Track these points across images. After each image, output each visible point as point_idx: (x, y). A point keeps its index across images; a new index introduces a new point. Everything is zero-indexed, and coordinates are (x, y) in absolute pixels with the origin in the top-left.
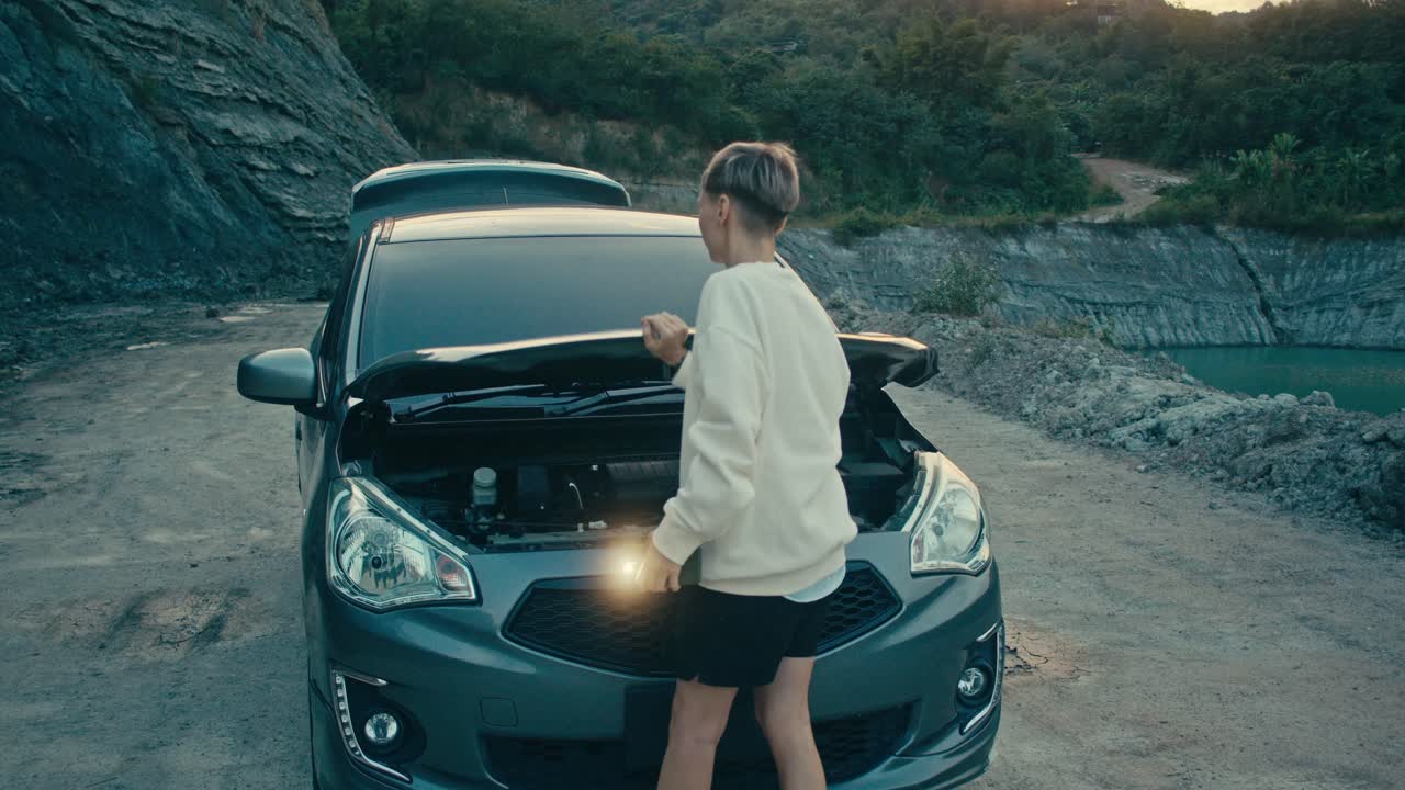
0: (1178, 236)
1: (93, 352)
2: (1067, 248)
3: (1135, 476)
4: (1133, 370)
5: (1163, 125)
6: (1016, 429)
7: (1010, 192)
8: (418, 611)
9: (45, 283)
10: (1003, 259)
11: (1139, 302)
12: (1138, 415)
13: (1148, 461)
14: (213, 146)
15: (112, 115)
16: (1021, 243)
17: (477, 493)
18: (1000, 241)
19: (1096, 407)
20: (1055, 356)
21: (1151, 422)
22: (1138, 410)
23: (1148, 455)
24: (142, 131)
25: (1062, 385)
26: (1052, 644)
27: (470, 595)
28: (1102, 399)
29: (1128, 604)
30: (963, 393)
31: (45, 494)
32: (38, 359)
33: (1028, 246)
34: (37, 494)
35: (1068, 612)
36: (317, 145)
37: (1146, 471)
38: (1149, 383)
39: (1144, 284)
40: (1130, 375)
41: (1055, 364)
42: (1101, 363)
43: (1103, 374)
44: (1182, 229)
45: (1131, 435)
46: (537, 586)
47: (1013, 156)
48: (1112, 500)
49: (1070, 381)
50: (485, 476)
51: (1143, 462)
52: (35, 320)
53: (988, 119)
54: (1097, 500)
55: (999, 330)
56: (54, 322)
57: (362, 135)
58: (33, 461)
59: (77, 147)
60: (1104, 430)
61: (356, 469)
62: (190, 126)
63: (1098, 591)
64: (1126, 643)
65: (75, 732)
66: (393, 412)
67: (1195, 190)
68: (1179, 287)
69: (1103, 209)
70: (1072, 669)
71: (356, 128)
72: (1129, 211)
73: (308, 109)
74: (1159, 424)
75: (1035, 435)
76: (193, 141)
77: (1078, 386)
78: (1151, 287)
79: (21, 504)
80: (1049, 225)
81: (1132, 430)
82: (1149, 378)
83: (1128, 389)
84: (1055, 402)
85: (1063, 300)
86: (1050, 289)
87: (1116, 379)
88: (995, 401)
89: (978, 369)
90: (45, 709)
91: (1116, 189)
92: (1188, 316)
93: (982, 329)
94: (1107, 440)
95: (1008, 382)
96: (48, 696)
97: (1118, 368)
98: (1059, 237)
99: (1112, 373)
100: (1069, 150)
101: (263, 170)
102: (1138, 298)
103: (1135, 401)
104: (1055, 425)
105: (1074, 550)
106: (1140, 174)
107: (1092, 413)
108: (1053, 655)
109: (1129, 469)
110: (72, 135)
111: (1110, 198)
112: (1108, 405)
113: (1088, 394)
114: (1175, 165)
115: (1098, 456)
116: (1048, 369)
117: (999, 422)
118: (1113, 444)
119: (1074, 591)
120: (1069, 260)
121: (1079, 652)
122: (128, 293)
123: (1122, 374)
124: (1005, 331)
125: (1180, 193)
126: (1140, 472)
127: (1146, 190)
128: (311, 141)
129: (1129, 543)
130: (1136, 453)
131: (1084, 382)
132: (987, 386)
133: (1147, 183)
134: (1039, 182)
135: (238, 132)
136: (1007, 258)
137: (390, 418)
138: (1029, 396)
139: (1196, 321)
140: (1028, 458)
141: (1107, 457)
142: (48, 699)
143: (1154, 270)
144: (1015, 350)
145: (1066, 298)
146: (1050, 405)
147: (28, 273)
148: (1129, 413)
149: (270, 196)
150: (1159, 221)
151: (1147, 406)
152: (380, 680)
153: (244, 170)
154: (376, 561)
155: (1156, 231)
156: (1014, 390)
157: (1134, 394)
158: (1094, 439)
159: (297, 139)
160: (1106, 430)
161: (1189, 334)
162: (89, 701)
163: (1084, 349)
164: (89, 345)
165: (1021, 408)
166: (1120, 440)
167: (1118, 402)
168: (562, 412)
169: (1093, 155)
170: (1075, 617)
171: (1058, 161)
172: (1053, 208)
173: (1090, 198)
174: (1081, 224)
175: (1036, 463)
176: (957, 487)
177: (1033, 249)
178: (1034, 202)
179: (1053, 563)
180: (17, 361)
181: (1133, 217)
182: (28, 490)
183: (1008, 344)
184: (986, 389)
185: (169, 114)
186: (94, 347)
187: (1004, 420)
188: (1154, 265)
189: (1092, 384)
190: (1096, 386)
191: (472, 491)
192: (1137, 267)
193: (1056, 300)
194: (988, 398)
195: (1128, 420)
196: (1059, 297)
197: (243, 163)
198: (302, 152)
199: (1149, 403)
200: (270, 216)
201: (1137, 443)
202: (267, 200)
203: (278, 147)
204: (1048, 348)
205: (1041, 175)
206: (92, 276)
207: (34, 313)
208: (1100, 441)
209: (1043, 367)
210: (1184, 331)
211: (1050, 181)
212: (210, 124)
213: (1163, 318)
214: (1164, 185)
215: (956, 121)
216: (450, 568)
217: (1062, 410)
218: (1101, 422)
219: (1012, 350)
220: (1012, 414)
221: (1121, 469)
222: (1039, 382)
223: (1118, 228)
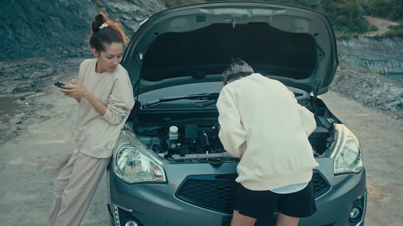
0: (395, 41)
1: (75, 72)
2: (361, 44)
3: (394, 121)
4: (391, 84)
5: (391, 8)
6: (352, 103)
7: (344, 27)
8: (144, 185)
9: (65, 52)
10: (342, 47)
11: (383, 60)
12: (393, 99)
13: (398, 115)
14: (113, 13)
15: (85, 4)
16: (347, 42)
17: (171, 135)
18: (341, 42)
19: (379, 96)
20: (365, 79)
21: (398, 102)
22: (393, 98)
23: (398, 113)
24: (93, 8)
25: (368, 89)
26: (372, 183)
27: (164, 180)
28: (381, 94)
29: (398, 168)
30: (335, 90)
31: (50, 118)
32: (59, 74)
33: (349, 43)
34: (49, 117)
35: (377, 171)
36: (143, 13)
37: (398, 118)
38: (397, 89)
39: (384, 55)
40: (390, 86)
41: (365, 82)
42: (380, 82)
43: (381, 85)
44: (396, 39)
45: (392, 106)
46: (188, 178)
47: (345, 17)
48: (388, 129)
49: (370, 87)
50: (174, 129)
51: (397, 116)
52: (61, 62)
53: (338, 5)
54: (383, 129)
55: (346, 70)
56: (65, 63)
57: (156, 10)
58: (50, 107)
59: (75, 13)
60: (382, 104)
61: (127, 127)
62: (107, 7)
63: (387, 163)
64: (399, 185)
65: (39, 207)
66: (142, 105)
67: (400, 27)
68: (395, 56)
69: (372, 32)
70: (381, 194)
71: (154, 7)
72: (380, 33)
73: (141, 2)
74: (401, 103)
75: (359, 105)
76: (107, 11)
77: (373, 89)
78: (386, 56)
79: (43, 121)
80: (356, 37)
81: (392, 105)
82: (396, 87)
83: (390, 91)
84: (366, 94)
85: (359, 59)
86: (356, 56)
87: (386, 87)
88: (345, 93)
89: (340, 83)
90: (32, 197)
91: (376, 26)
92: (397, 64)
93: (341, 70)
94: (384, 108)
95: (350, 87)
96: (34, 192)
97: (386, 83)
98: (359, 41)
99: (384, 85)
100: (363, 15)
101: (128, 20)
102: (382, 59)
103: (392, 95)
104: (366, 102)
105: (377, 147)
106: (384, 22)
107: (378, 98)
108: (373, 188)
109: (392, 118)
110: (74, 9)
111: (374, 29)
112: (383, 96)
113: (376, 92)
114: (395, 19)
115: (381, 113)
116: (363, 83)
117: (346, 100)
118: (386, 109)
119: (378, 163)
120: (362, 47)
121: (382, 187)
122: (87, 55)
123: (387, 86)
124: (348, 71)
125: (396, 28)
126: (396, 119)
127: (385, 27)
128: (141, 11)
129: (395, 145)
130: (394, 112)
131: (375, 88)
132: (343, 88)
133: (386, 24)
134: (353, 24)
135: (120, 9)
136: (343, 46)
137: (140, 107)
138: (356, 92)
139: (399, 66)
140: (358, 113)
141: (384, 113)
142: (34, 193)
143: (387, 51)
144: (352, 77)
145: (360, 58)
146: (364, 95)
147: (61, 49)
148: (391, 99)
149: (129, 27)
150: (390, 36)
151: (397, 97)
152: (130, 210)
153: (122, 19)
154: (131, 163)
155: (388, 39)
156: (352, 90)
157: (392, 92)
158: (379, 107)
159: (137, 11)
160: (383, 104)
161: (397, 70)
162: (47, 195)
163: (375, 77)
164: (73, 70)
165: (354, 96)
166: (388, 108)
167: (387, 95)
168: (203, 106)
169: (370, 16)
170: (379, 173)
171: (359, 18)
172: (357, 32)
173: (368, 29)
174: (366, 37)
175: (361, 115)
176: (351, 138)
177: (351, 44)
178: (352, 30)
179: (370, 152)
180: (53, 75)
181: (382, 35)
182: (46, 116)
183: (350, 75)
184: (342, 89)
185: (101, 3)
186: (75, 71)
187: (349, 99)
188: (387, 49)
189: (378, 89)
190: (380, 90)
191: (169, 134)
192: (382, 50)
193: (358, 59)
194: (343, 92)
195: (390, 101)
196: (358, 58)
197: (122, 18)
198: (139, 14)
199: (397, 95)
200: (129, 33)
201: (394, 109)
202: (128, 28)
203: (132, 13)
204: (363, 76)
205: (354, 22)
206: (79, 50)
207: (61, 60)
208: (381, 108)
209: (361, 83)
210: (396, 69)
211: (356, 24)
212: (112, 6)
213: (389, 65)
214: (391, 25)
215: (329, 6)
216: (157, 168)
217: (368, 97)
218: (381, 101)
219: (351, 77)
220: (351, 97)
221: (389, 118)
222: (360, 87)
223: (377, 38)
